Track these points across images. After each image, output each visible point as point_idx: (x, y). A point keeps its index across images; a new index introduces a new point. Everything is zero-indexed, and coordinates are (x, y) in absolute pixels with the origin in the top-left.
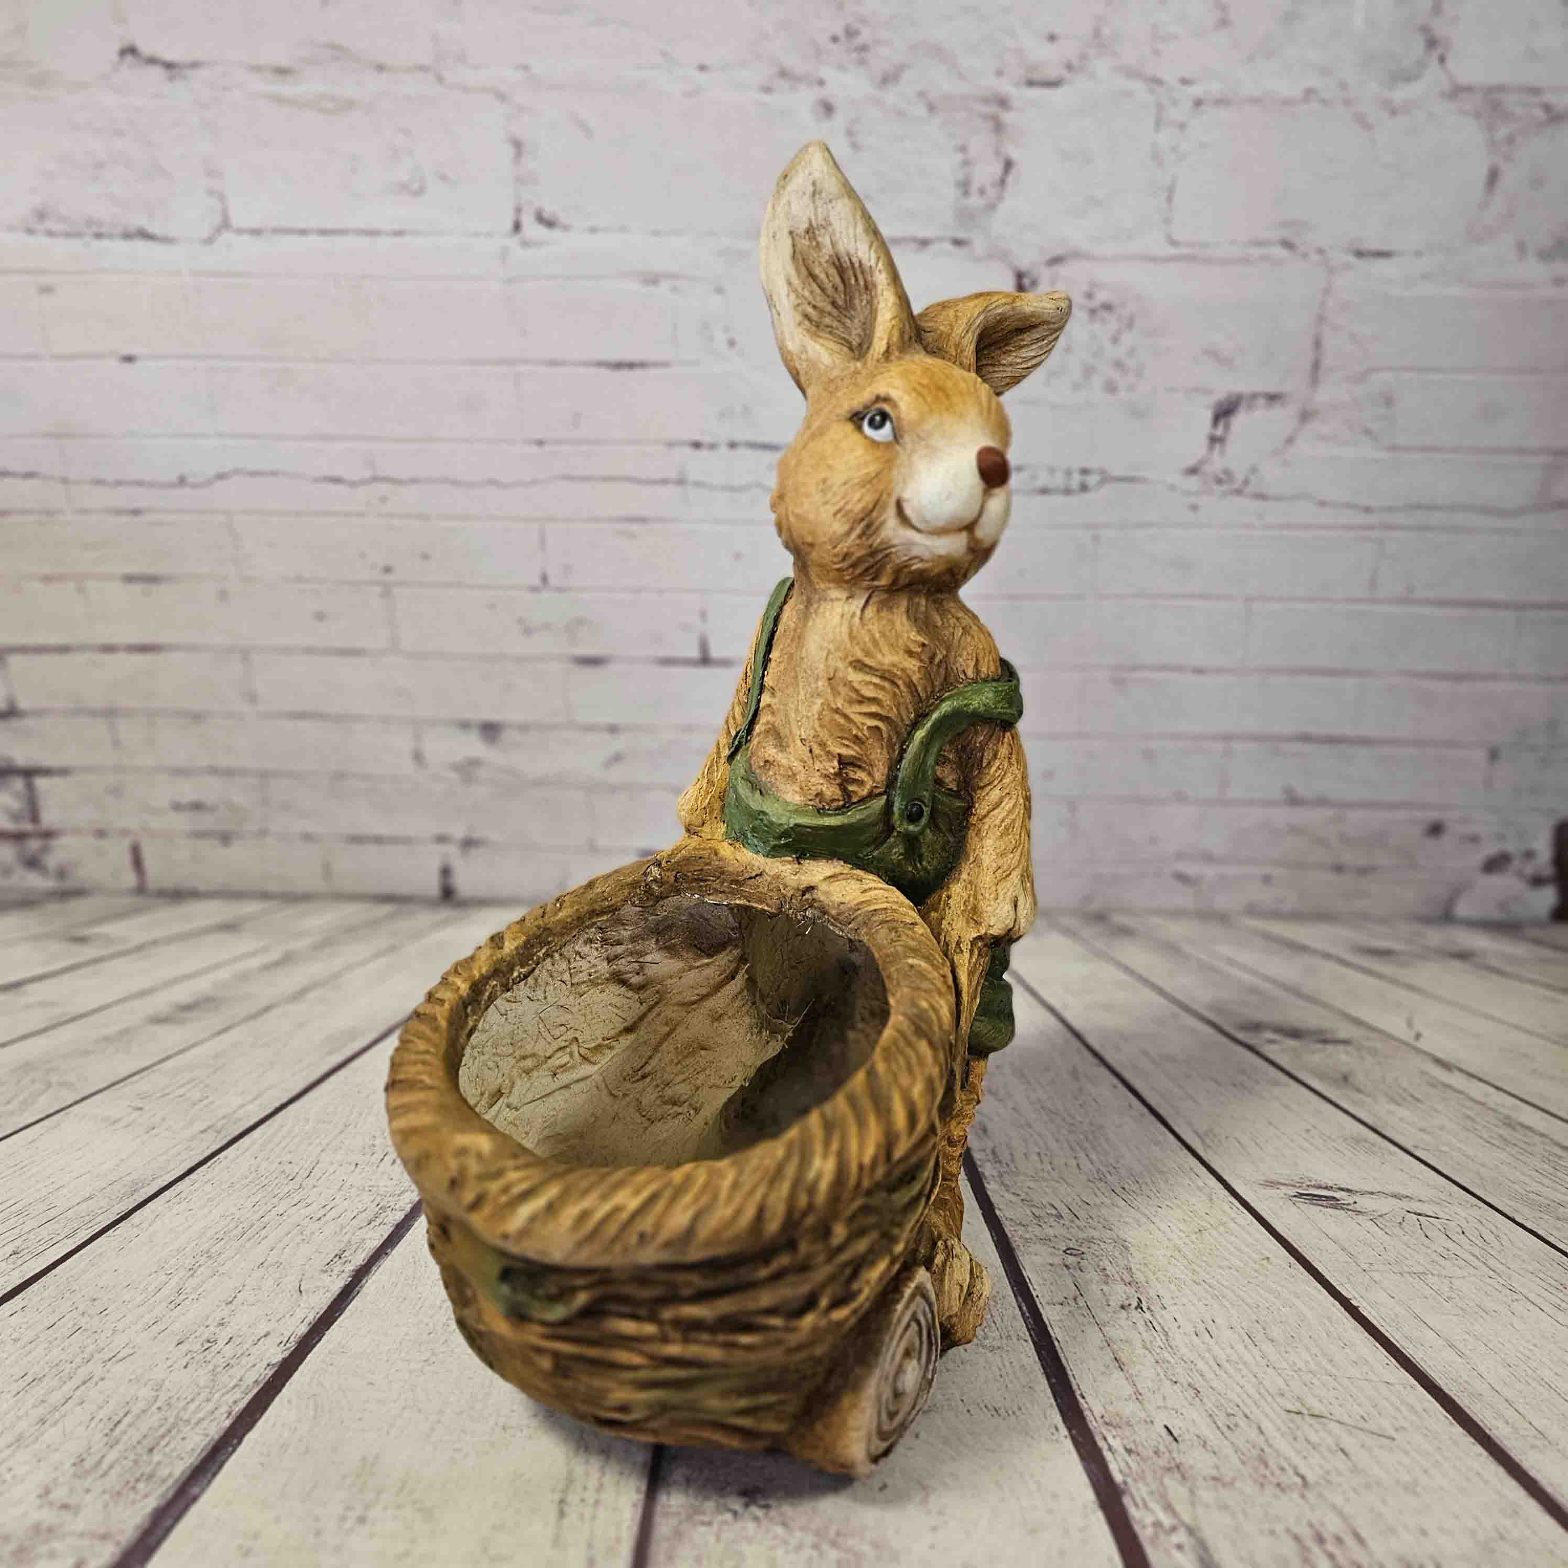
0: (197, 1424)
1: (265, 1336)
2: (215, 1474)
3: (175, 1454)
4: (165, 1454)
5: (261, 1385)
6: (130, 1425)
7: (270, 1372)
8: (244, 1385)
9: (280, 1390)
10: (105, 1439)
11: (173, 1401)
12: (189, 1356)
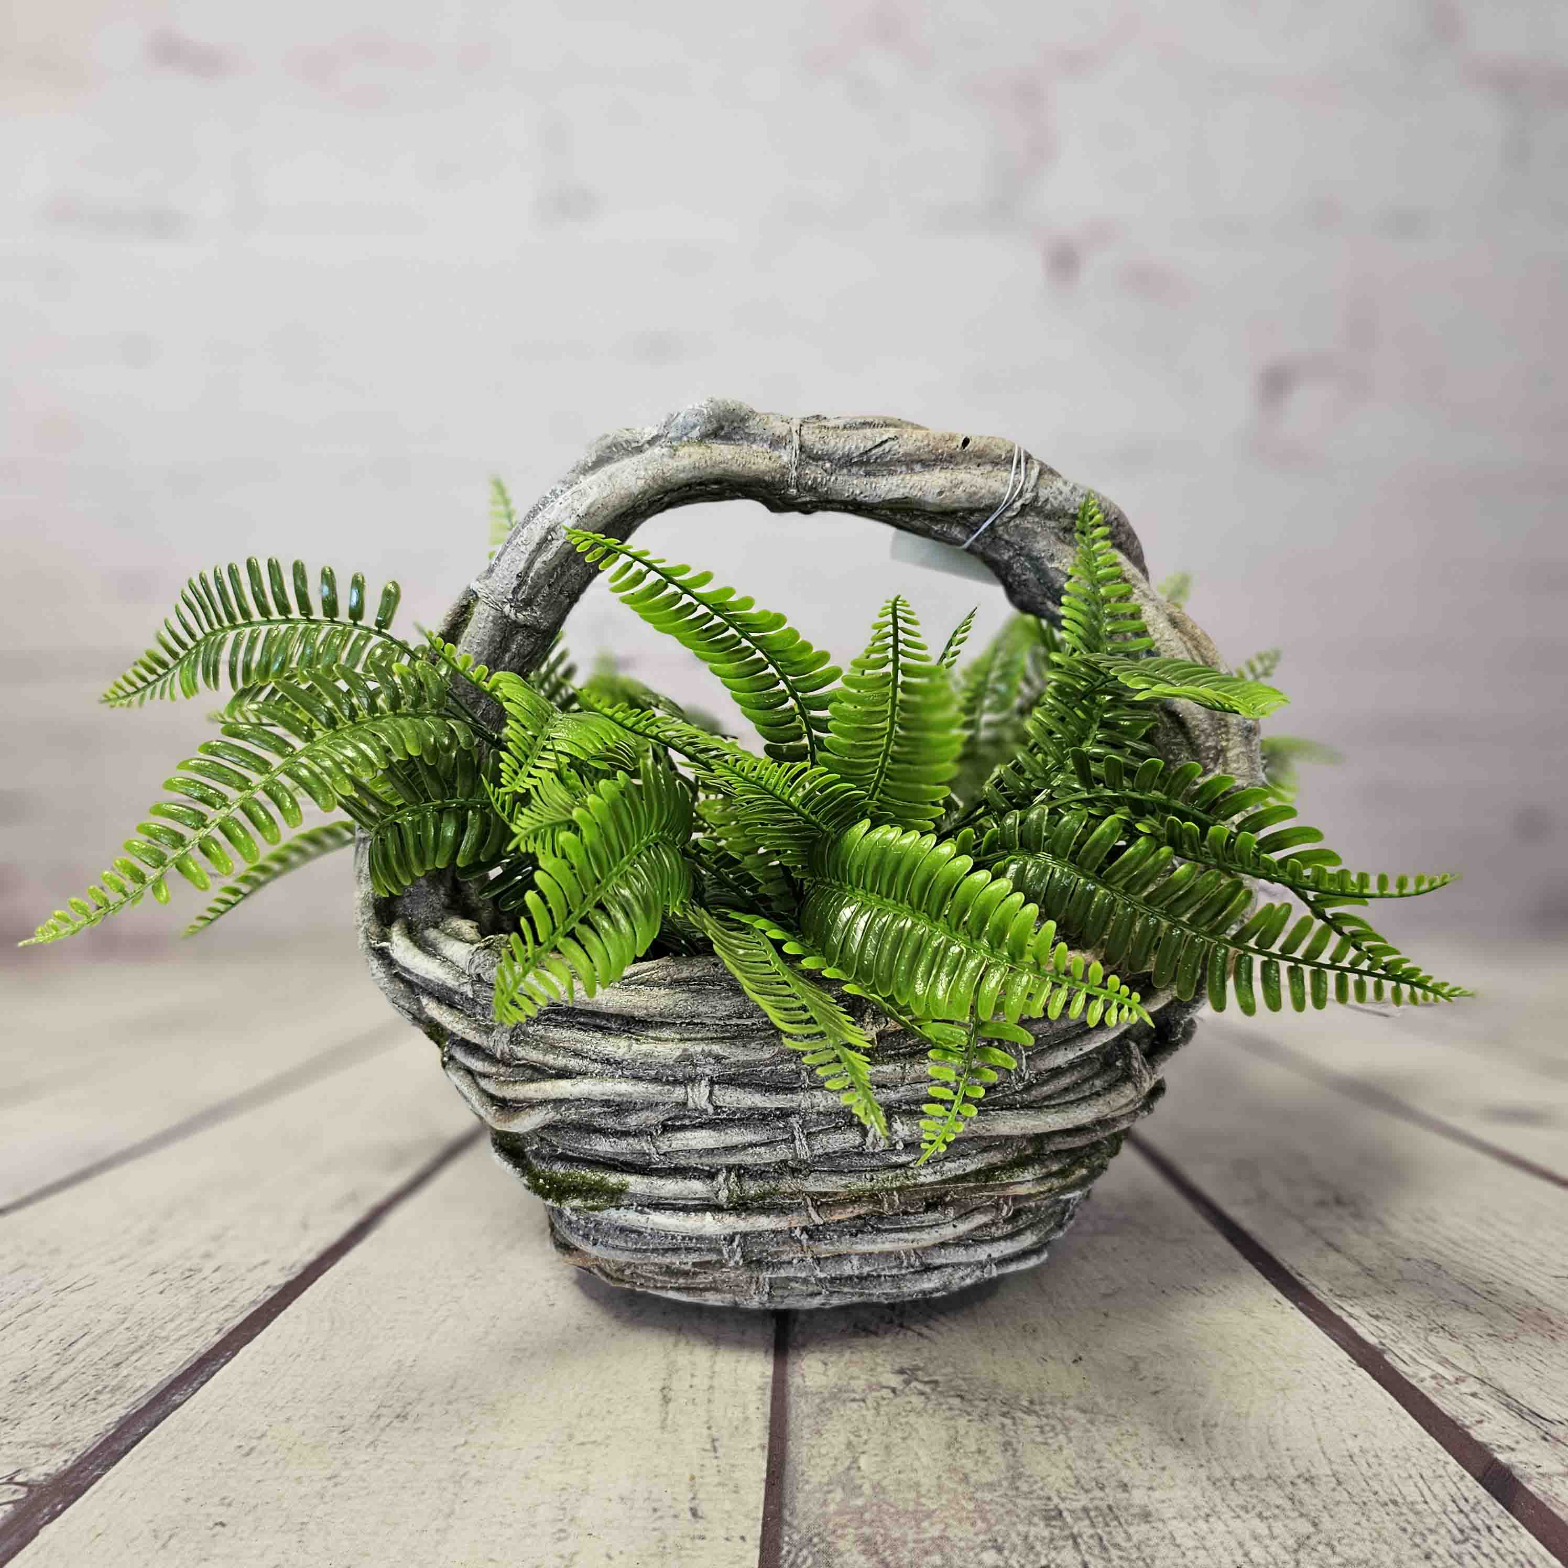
0: (177, 1340)
1: (265, 1263)
2: (203, 1383)
3: (149, 1367)
4: (135, 1368)
5: (259, 1306)
6: (88, 1346)
7: (270, 1294)
8: (238, 1306)
9: (285, 1308)
10: (56, 1358)
11: (145, 1322)
12: (166, 1283)
